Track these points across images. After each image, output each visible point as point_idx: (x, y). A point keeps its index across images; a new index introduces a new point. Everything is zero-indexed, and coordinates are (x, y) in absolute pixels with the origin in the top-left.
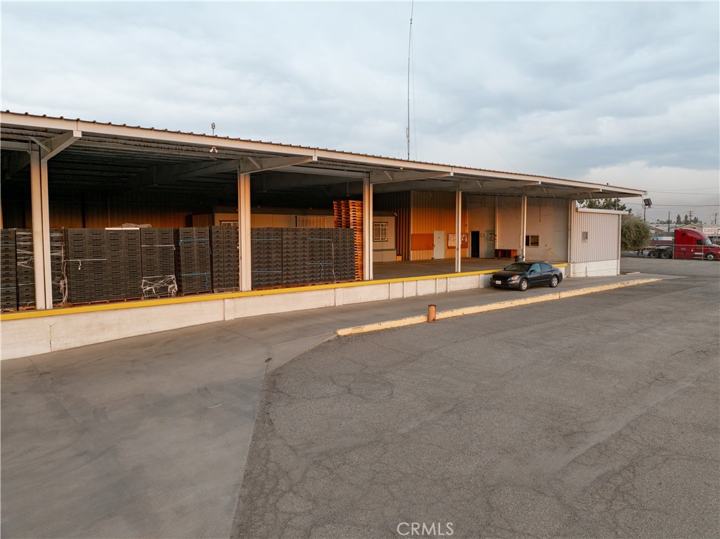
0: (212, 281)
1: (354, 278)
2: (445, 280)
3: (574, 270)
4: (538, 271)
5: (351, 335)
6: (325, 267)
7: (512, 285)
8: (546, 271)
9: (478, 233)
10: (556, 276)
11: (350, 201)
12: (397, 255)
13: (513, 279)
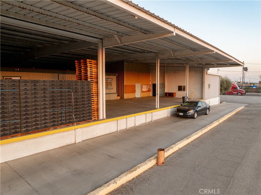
1: (91, 119)
2: (151, 115)
6: (65, 113)
7: (189, 115)
8: (204, 106)
9: (155, 84)
11: (88, 60)
12: (117, 96)
13: (190, 112)
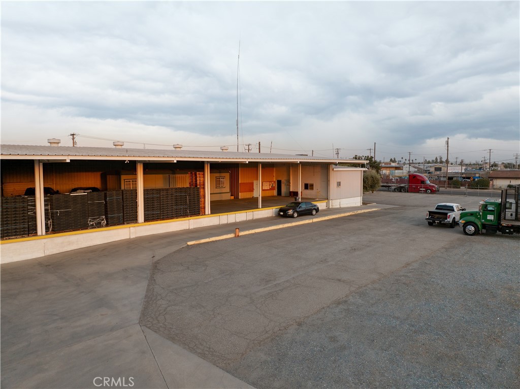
0: (124, 218)
1: (199, 214)
2: (252, 213)
3: (332, 204)
4: (303, 207)
5: (194, 244)
6: (183, 209)
7: (289, 215)
8: (309, 207)
9: (281, 181)
10: (315, 209)
11: (197, 173)
12: (231, 195)
13: (289, 211)
